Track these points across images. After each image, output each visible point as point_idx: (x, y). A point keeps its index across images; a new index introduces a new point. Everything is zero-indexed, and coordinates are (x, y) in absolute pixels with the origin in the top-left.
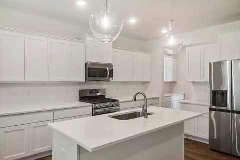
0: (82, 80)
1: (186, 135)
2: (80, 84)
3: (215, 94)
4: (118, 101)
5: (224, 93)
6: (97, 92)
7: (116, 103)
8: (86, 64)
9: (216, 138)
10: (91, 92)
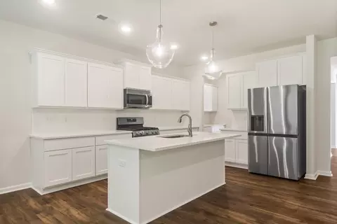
0: (121, 106)
1: (226, 162)
2: (118, 111)
3: (253, 119)
4: (157, 129)
5: (261, 118)
6: (134, 120)
7: (156, 131)
8: (125, 90)
9: (257, 161)
10: (129, 120)
